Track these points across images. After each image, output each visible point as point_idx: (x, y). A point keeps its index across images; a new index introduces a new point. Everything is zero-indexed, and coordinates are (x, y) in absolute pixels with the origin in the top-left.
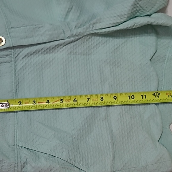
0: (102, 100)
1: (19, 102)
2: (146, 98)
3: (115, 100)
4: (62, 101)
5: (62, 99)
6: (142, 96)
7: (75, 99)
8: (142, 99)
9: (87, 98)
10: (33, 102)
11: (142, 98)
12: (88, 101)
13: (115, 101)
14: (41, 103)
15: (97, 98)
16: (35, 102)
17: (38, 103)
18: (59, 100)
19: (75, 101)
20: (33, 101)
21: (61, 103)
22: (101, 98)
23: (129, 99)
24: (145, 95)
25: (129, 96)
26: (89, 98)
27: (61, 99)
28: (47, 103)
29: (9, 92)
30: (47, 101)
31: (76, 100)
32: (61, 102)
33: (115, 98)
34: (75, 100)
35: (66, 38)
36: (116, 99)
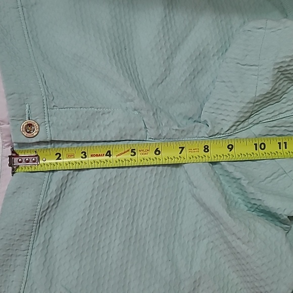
0: (206, 150)
1: (56, 154)
2: (286, 148)
3: (230, 151)
4: (135, 153)
5: (135, 150)
6: (279, 143)
7: (158, 148)
8: (279, 151)
9: (180, 148)
10: (83, 155)
11: (280, 148)
12: (180, 153)
13: (230, 153)
14: (97, 155)
15: (197, 148)
16: (85, 155)
17: (92, 156)
18: (129, 150)
19: (157, 153)
20: (82, 153)
21: (131, 155)
22: (205, 147)
23: (256, 149)
24: (285, 143)
25: (256, 145)
26: (183, 148)
27: (132, 150)
28: (106, 155)
29: (26, 221)
30: (107, 153)
31: (159, 152)
32: (133, 154)
33: (230, 147)
34: (157, 150)
35: (147, 139)
36: (231, 149)
